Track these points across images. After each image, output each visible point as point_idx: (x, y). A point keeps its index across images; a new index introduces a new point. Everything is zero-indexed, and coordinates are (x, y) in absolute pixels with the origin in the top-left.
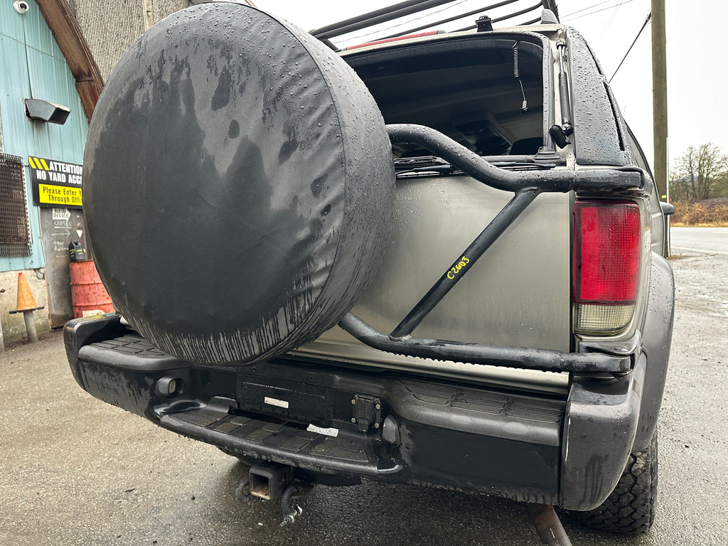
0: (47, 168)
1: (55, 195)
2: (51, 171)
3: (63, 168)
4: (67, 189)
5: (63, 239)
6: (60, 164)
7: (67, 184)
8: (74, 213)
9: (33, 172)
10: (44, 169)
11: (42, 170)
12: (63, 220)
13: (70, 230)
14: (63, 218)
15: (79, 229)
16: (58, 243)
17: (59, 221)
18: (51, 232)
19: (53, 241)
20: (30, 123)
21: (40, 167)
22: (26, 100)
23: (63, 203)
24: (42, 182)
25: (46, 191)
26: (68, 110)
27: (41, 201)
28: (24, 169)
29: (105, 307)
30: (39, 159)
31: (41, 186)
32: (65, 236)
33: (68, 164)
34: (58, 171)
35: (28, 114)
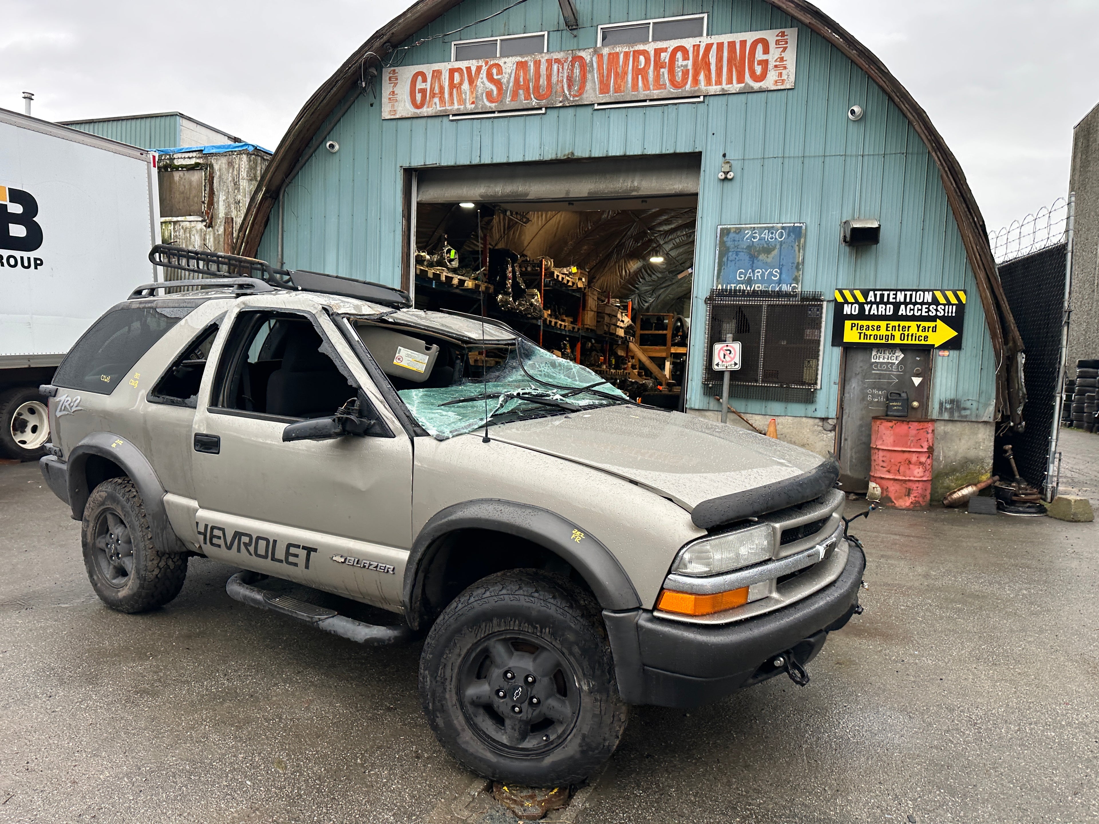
0: (861, 299)
1: (868, 333)
2: (867, 303)
3: (891, 296)
4: (896, 323)
5: (885, 387)
6: (886, 293)
7: (896, 317)
8: (910, 355)
9: (839, 307)
10: (857, 301)
11: (852, 304)
12: (889, 363)
13: (898, 377)
14: (890, 361)
15: (917, 375)
16: (876, 391)
17: (882, 363)
18: (864, 377)
19: (867, 388)
20: (847, 249)
21: (851, 299)
22: (845, 223)
23: (883, 341)
24: (851, 317)
25: (855, 328)
26: (875, 225)
27: (845, 340)
28: (825, 304)
29: (884, 482)
30: (851, 291)
31: (848, 324)
32: (891, 383)
33: (901, 290)
34: (882, 302)
35: (845, 241)
